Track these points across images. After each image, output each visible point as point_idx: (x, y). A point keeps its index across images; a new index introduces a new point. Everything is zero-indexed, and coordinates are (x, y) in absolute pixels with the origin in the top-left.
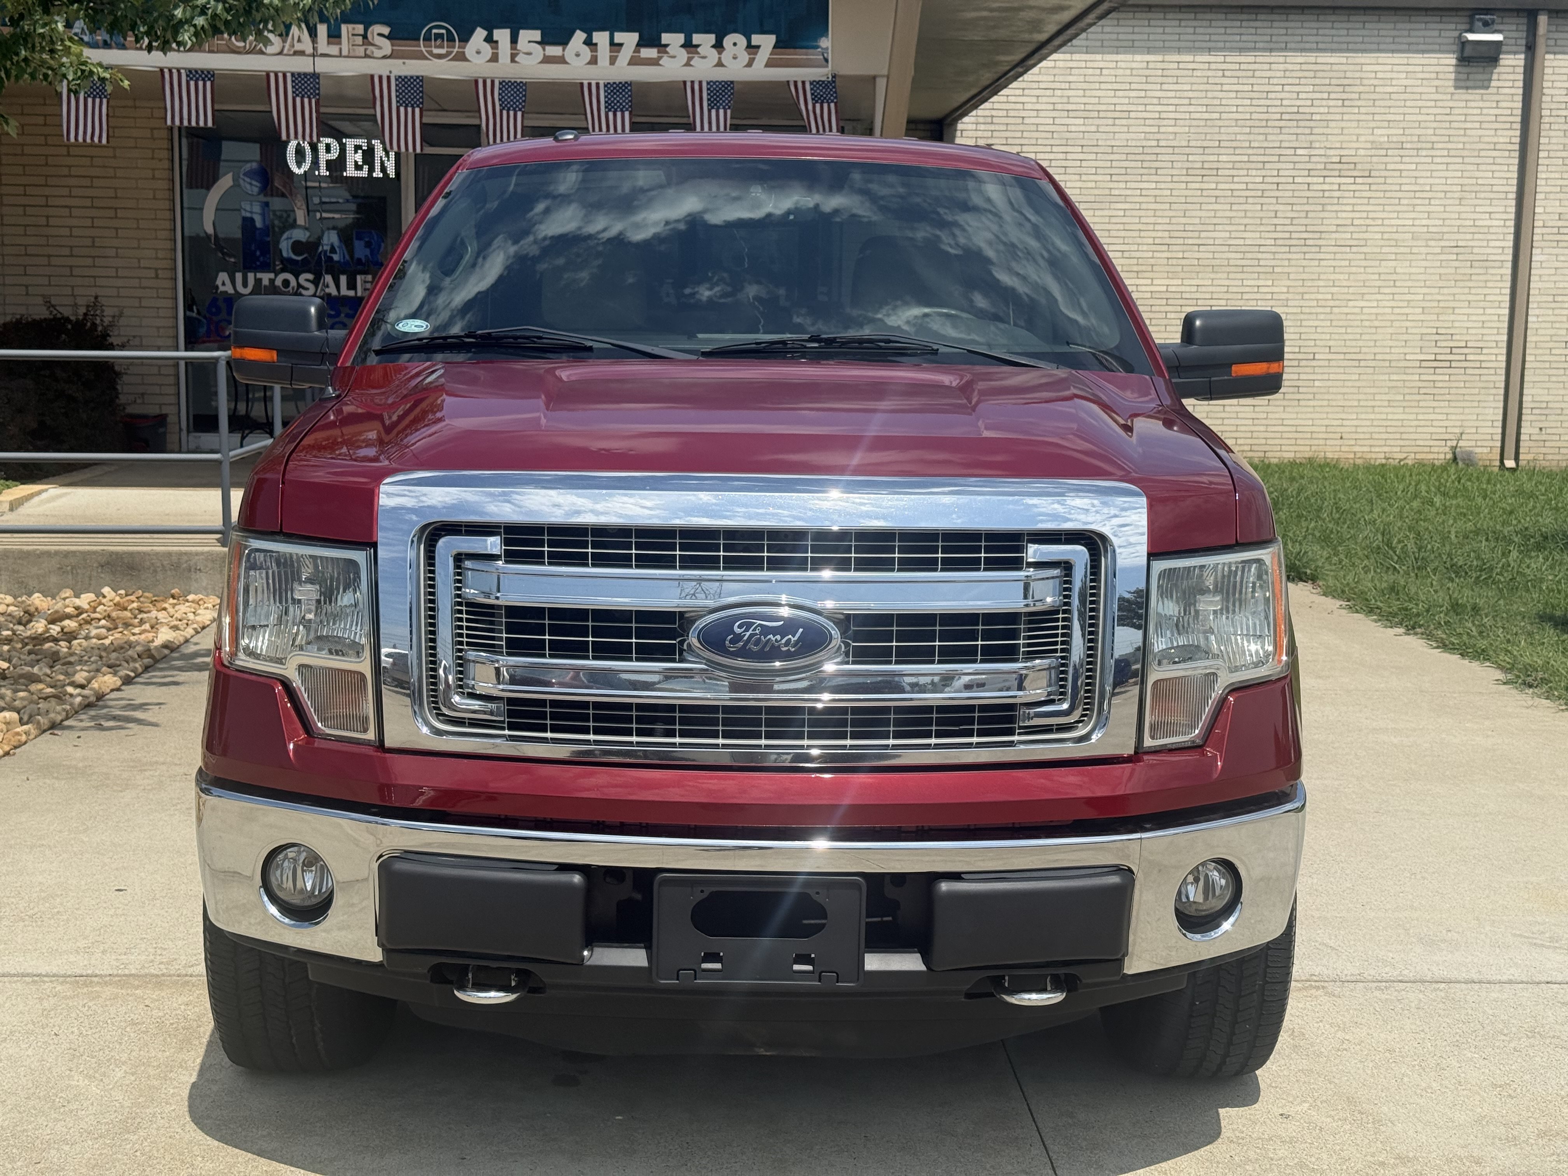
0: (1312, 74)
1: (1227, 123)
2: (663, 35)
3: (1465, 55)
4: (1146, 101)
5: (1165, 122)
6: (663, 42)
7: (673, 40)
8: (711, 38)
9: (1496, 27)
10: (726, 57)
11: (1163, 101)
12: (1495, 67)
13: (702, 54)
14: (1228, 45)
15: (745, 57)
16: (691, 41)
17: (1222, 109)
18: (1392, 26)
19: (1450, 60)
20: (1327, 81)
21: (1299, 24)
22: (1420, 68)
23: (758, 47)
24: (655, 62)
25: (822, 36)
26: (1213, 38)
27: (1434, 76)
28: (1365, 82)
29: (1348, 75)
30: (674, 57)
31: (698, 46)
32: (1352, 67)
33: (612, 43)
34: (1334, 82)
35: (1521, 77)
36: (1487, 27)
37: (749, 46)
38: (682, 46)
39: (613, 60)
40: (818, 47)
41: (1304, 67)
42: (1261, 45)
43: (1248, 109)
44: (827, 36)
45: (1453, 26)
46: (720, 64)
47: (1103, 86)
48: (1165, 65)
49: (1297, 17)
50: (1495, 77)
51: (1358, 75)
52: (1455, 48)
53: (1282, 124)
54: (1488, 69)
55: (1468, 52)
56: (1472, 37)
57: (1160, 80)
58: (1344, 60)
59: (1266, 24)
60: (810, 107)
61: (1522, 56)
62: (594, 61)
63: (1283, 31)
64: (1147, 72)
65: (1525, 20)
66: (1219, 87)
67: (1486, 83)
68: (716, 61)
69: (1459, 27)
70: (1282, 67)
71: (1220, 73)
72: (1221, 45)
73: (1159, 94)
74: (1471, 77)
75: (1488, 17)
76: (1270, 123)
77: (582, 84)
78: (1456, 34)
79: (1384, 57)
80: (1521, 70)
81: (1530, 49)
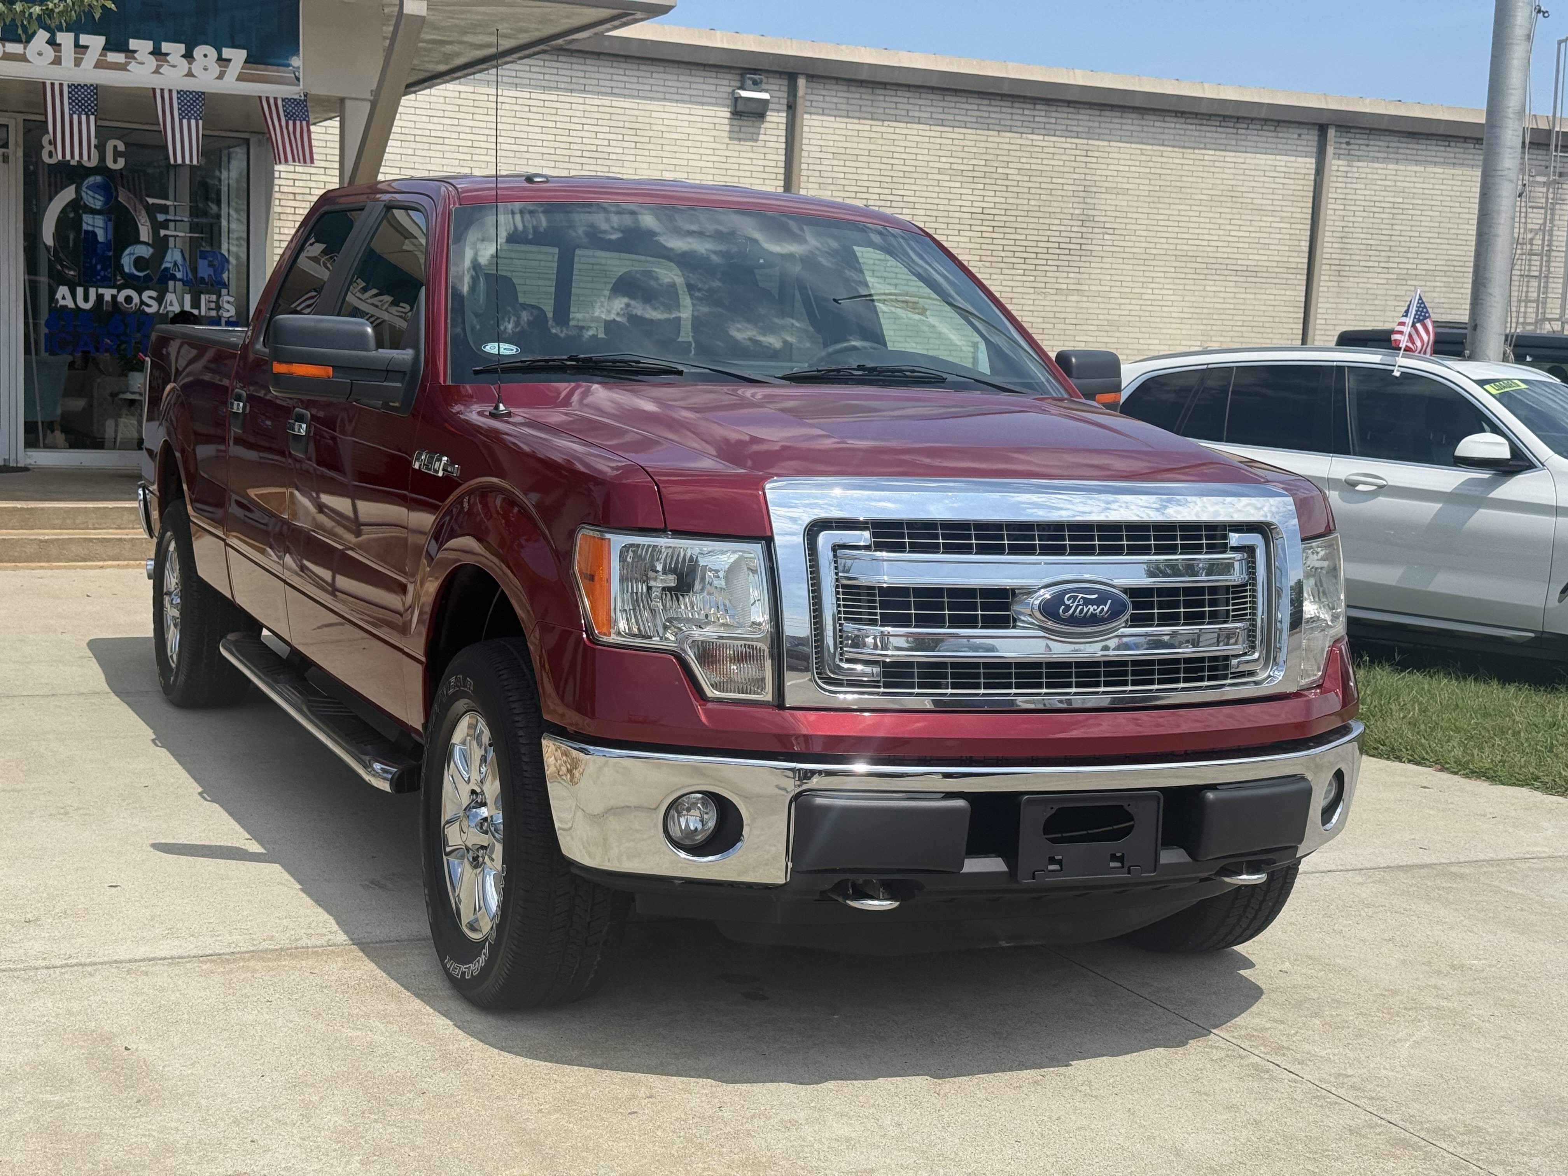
0: (608, 116)
1: (534, 156)
2: (131, 41)
3: (738, 109)
4: (459, 129)
5: (478, 151)
6: (131, 47)
7: (141, 46)
8: (181, 48)
9: (764, 86)
10: (196, 68)
11: (475, 131)
12: (763, 122)
13: (172, 62)
14: (532, 82)
15: (216, 70)
16: (160, 49)
17: (529, 142)
18: (675, 77)
19: (724, 113)
20: (621, 124)
21: (596, 69)
22: (699, 119)
23: (229, 60)
24: (122, 67)
25: (293, 55)
26: (519, 74)
27: (712, 126)
28: (654, 127)
29: (640, 119)
30: (143, 63)
31: (167, 54)
32: (643, 113)
33: (77, 45)
34: (627, 125)
35: (784, 133)
36: (756, 85)
37: (220, 59)
38: (151, 53)
39: (78, 62)
40: (289, 65)
41: (601, 109)
42: (562, 85)
43: (552, 144)
44: (298, 55)
45: (726, 82)
46: (190, 74)
47: (418, 111)
48: (477, 97)
49: (594, 62)
50: (762, 131)
51: (647, 120)
52: (729, 102)
53: (583, 160)
54: (756, 124)
55: (740, 107)
56: (744, 94)
57: (472, 110)
58: (635, 106)
59: (566, 66)
60: (283, 123)
61: (785, 114)
62: (57, 61)
63: (582, 74)
64: (460, 102)
65: (785, 82)
66: (526, 122)
67: (755, 137)
68: (186, 71)
69: (733, 83)
70: (581, 107)
71: (527, 109)
72: (527, 82)
73: (471, 123)
74: (743, 129)
75: (756, 77)
76: (572, 159)
77: (44, 84)
78: (730, 90)
79: (670, 106)
80: (784, 127)
81: (791, 108)
